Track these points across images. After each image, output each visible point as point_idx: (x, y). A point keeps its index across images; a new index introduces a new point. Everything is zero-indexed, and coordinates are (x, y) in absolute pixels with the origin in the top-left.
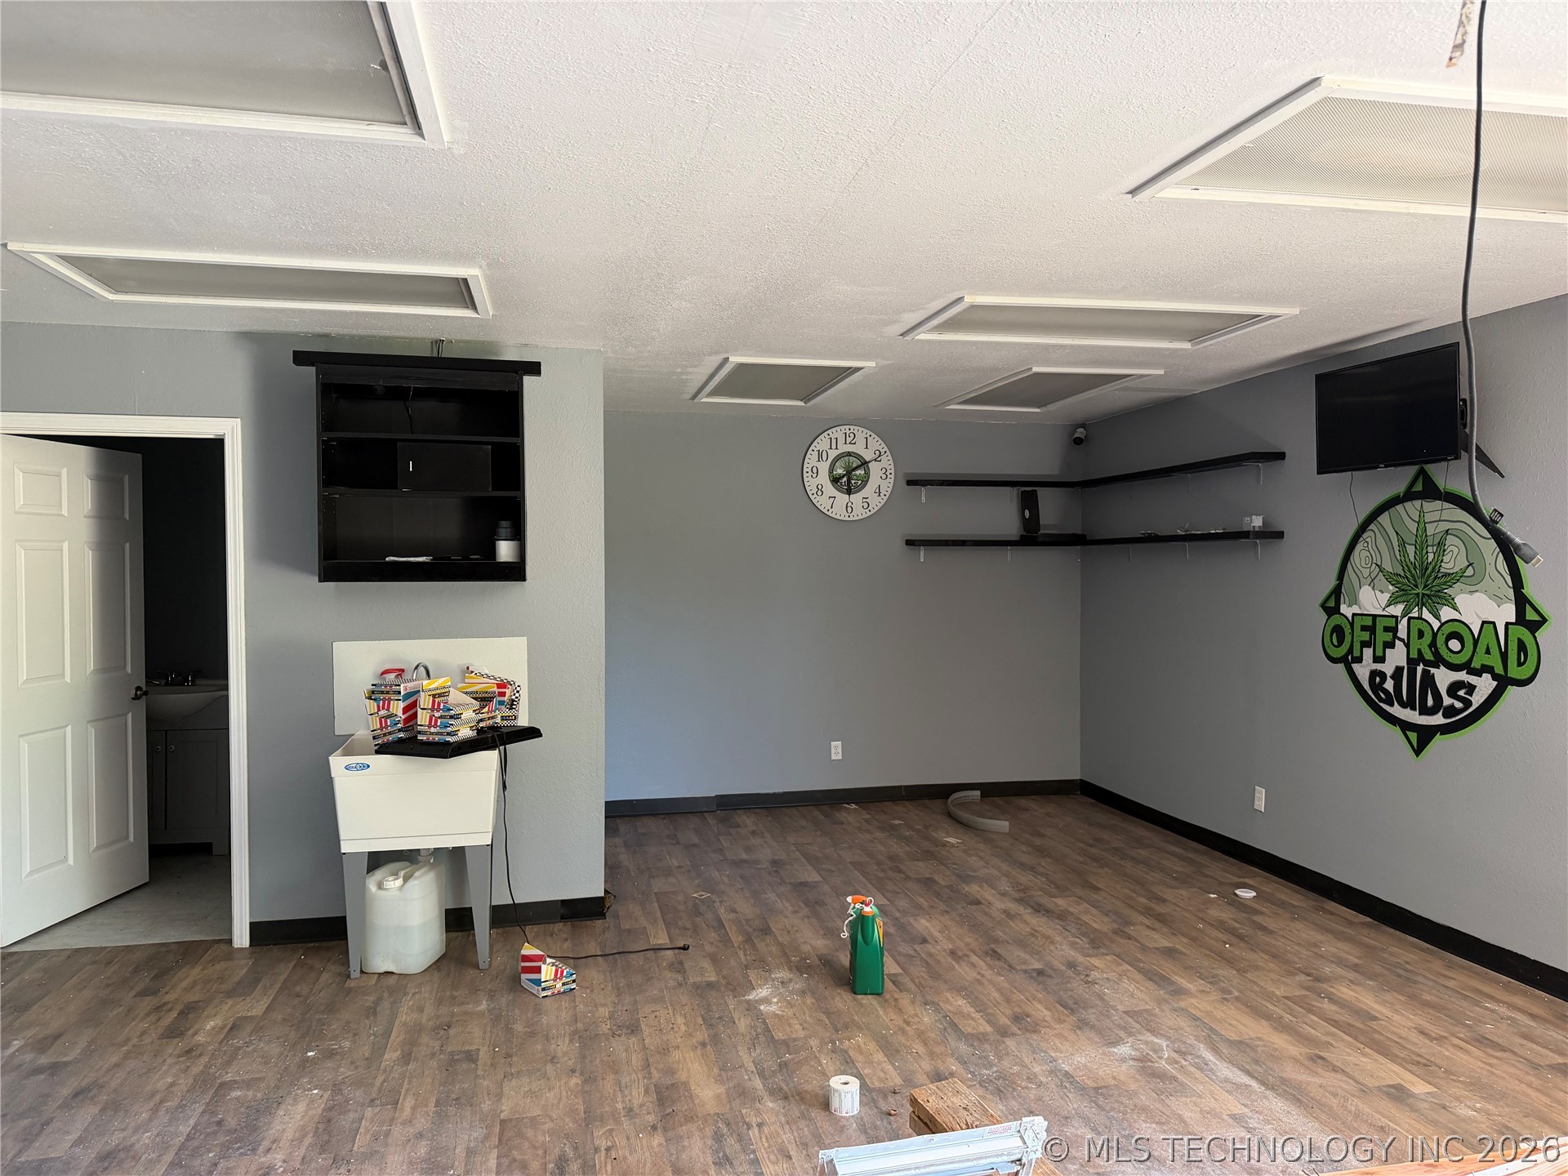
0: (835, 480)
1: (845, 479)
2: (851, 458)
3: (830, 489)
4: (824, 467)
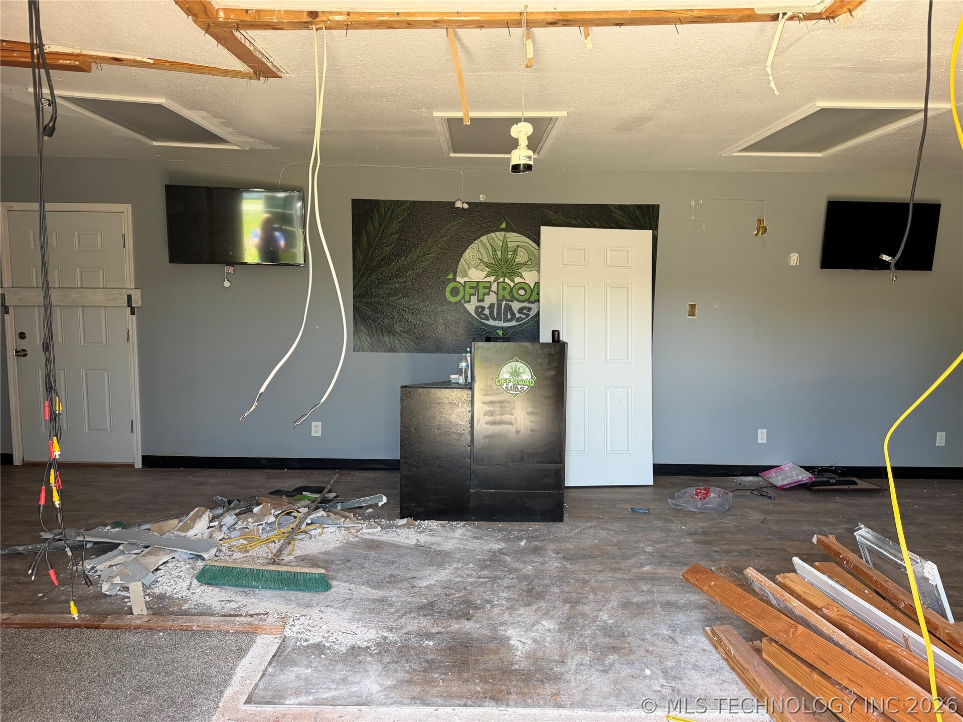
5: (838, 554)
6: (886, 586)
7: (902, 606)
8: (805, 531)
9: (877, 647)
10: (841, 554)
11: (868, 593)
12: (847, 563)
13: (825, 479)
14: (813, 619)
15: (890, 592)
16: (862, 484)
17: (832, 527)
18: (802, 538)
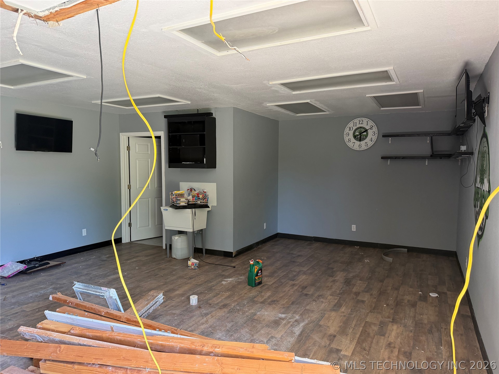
0: (355, 137)
1: (359, 136)
2: (361, 129)
3: (353, 140)
4: (351, 133)
5: (65, 301)
6: (94, 307)
7: (103, 314)
8: (31, 297)
9: (102, 337)
10: (67, 300)
11: (87, 314)
12: (72, 304)
13: (32, 265)
14: (67, 339)
15: (96, 309)
16: (52, 263)
17: (45, 289)
18: (31, 301)
